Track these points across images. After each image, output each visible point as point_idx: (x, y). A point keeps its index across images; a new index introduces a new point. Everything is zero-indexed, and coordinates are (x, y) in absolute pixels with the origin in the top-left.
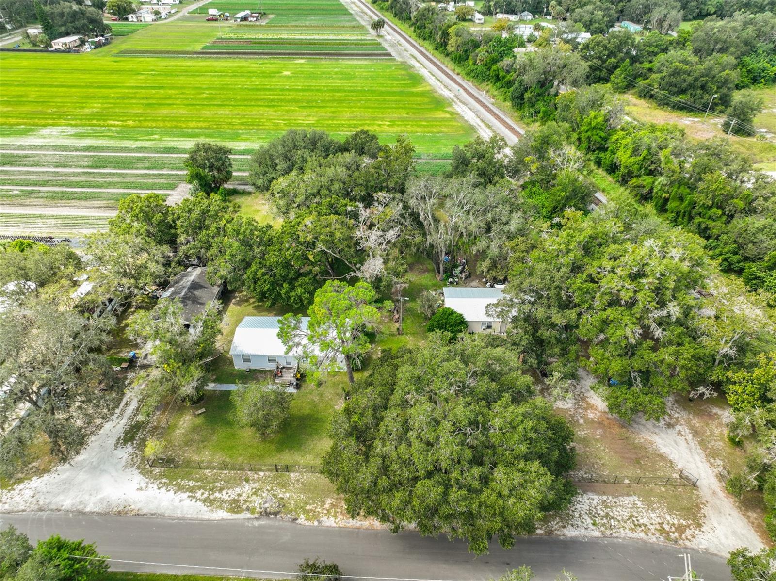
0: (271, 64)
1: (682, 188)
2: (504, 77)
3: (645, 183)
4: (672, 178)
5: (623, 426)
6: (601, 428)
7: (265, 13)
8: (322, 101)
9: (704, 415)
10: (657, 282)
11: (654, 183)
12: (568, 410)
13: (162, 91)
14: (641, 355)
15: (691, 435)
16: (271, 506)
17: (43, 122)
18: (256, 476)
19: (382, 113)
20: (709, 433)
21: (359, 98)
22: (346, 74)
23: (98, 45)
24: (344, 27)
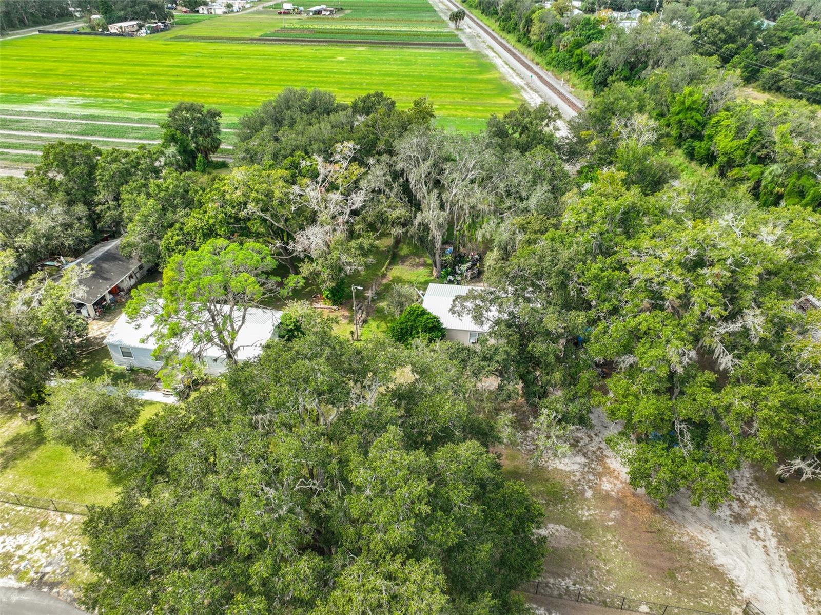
0: (327, 50)
1: (804, 178)
2: (587, 62)
3: (750, 174)
4: (789, 164)
5: (656, 510)
6: (618, 509)
7: (342, 9)
8: (367, 84)
9: (803, 508)
10: (729, 274)
11: (762, 173)
12: (572, 473)
13: (197, 70)
14: (693, 394)
15: (774, 542)
16: (54, 572)
17: (57, 92)
18: (59, 520)
19: (433, 97)
20: (808, 541)
21: (412, 83)
22: (406, 61)
23: (155, 31)
24: (422, 21)
